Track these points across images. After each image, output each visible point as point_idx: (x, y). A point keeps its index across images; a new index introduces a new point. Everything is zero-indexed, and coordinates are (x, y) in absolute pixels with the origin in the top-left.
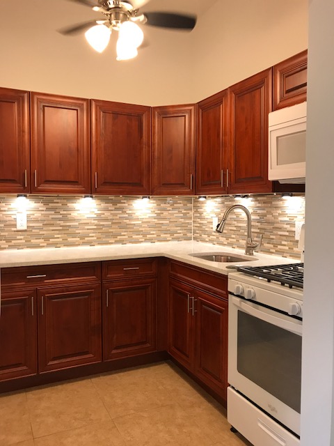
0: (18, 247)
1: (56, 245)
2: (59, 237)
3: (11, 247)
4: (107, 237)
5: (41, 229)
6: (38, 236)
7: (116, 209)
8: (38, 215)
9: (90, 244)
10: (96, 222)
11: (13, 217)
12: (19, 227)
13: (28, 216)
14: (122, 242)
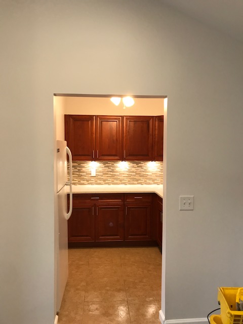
0: (91, 184)
1: (108, 184)
2: (110, 180)
3: (89, 184)
4: (133, 180)
5: (102, 176)
6: (100, 179)
7: (138, 167)
8: (101, 169)
9: (125, 184)
10: (128, 173)
11: (90, 170)
12: (92, 175)
13: (96, 170)
14: (141, 184)
